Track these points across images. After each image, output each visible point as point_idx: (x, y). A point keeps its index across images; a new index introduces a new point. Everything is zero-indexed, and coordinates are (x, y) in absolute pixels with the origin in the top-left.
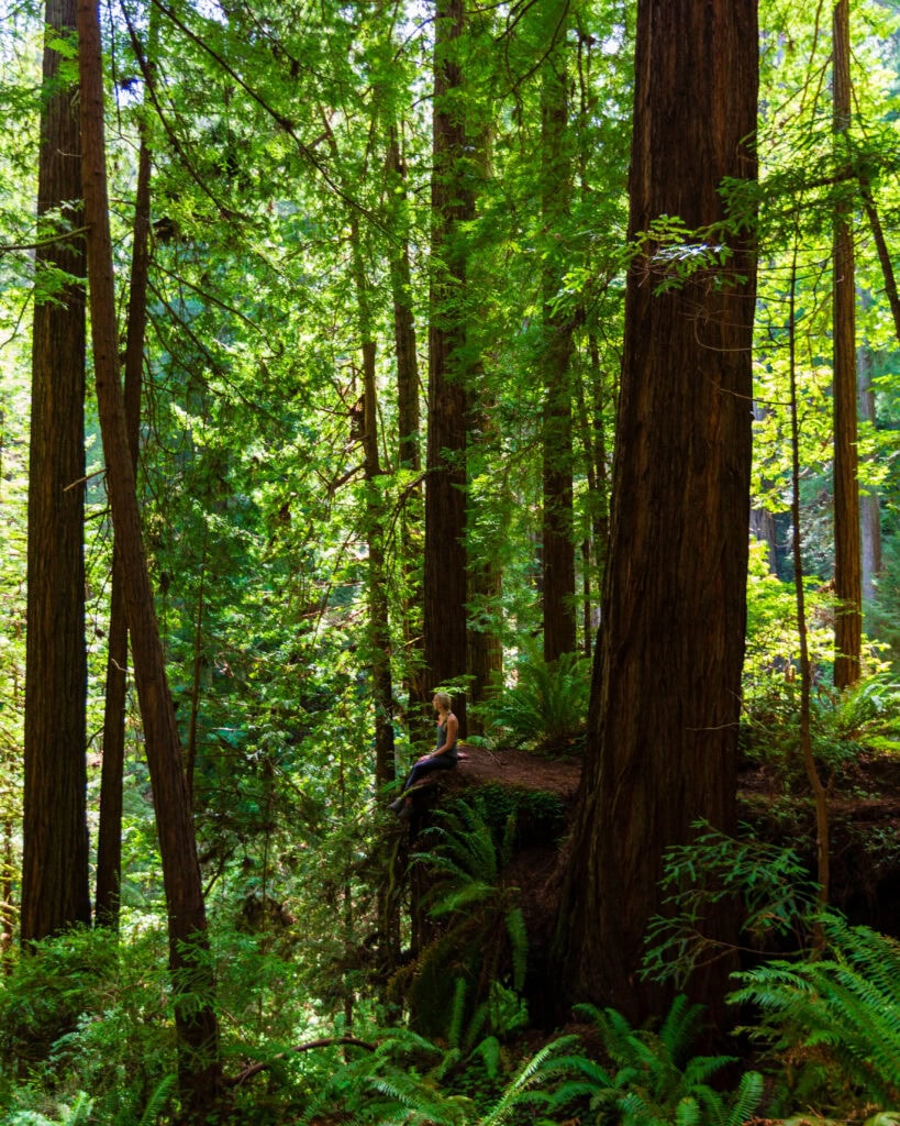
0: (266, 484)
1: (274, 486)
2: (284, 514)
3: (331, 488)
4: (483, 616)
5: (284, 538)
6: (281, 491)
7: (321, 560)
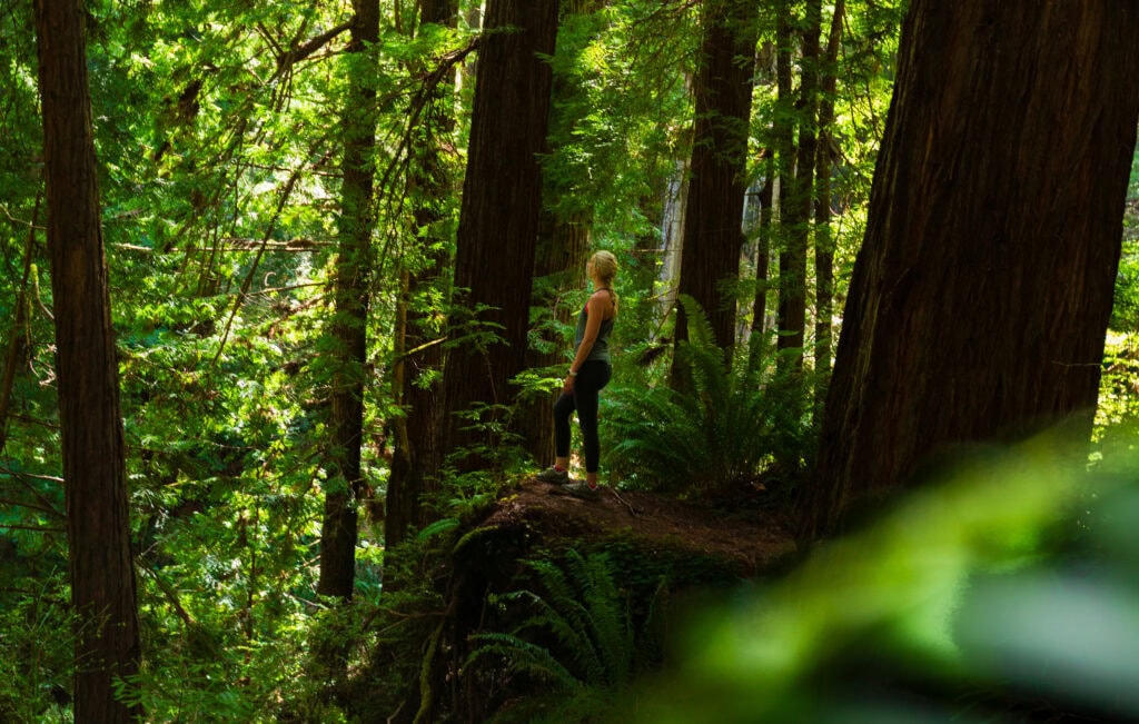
0: (160, 43)
1: (177, 47)
2: (189, 102)
3: (285, 62)
4: (547, 324)
5: (181, 150)
6: (189, 58)
7: (248, 199)
